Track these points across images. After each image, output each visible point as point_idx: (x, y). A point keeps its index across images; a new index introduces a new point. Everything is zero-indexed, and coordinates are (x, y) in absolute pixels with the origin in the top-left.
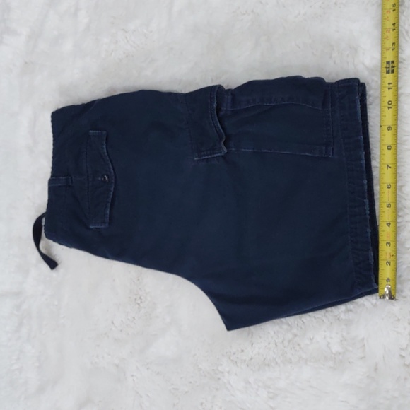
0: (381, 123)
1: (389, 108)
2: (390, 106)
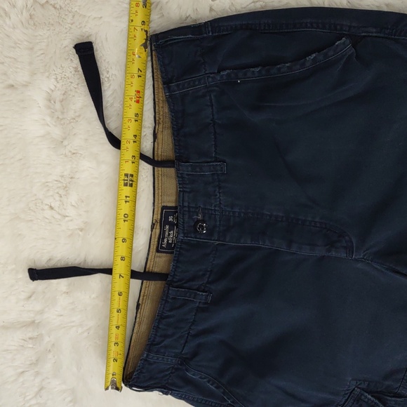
0: (115, 235)
1: (125, 221)
2: (126, 219)
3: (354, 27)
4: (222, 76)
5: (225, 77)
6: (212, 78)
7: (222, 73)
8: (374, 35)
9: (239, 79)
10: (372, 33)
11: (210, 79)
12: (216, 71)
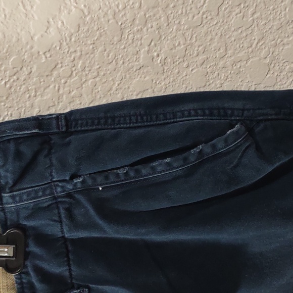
3: (248, 110)
4: (75, 185)
5: (79, 185)
6: (62, 187)
7: (75, 181)
8: (273, 117)
9: (101, 185)
10: (271, 115)
11: (59, 189)
12: (68, 178)
